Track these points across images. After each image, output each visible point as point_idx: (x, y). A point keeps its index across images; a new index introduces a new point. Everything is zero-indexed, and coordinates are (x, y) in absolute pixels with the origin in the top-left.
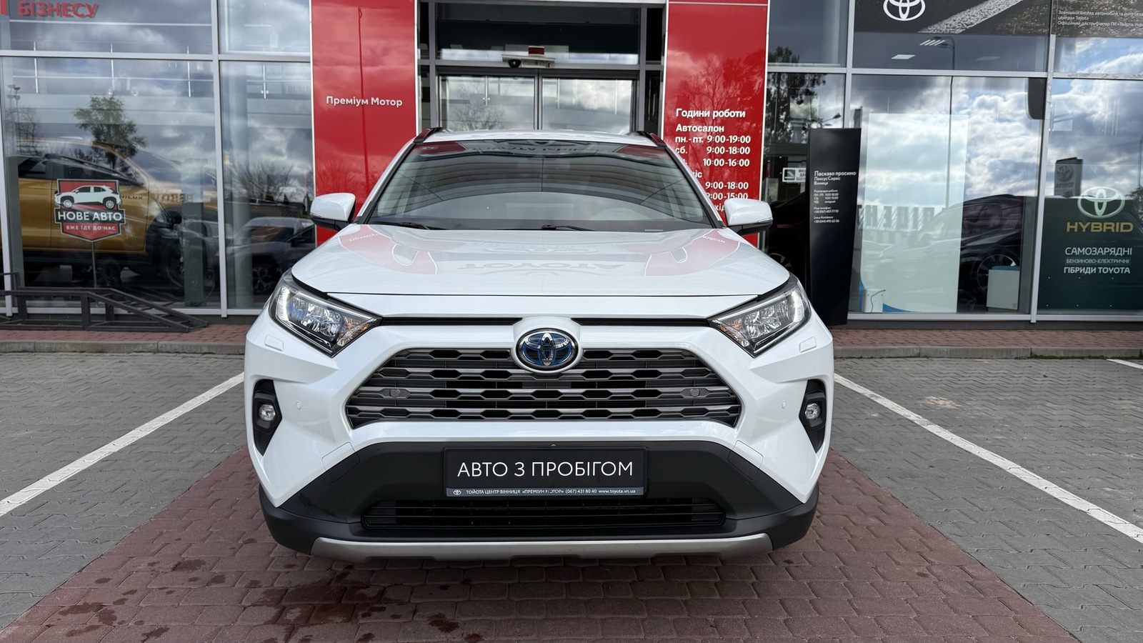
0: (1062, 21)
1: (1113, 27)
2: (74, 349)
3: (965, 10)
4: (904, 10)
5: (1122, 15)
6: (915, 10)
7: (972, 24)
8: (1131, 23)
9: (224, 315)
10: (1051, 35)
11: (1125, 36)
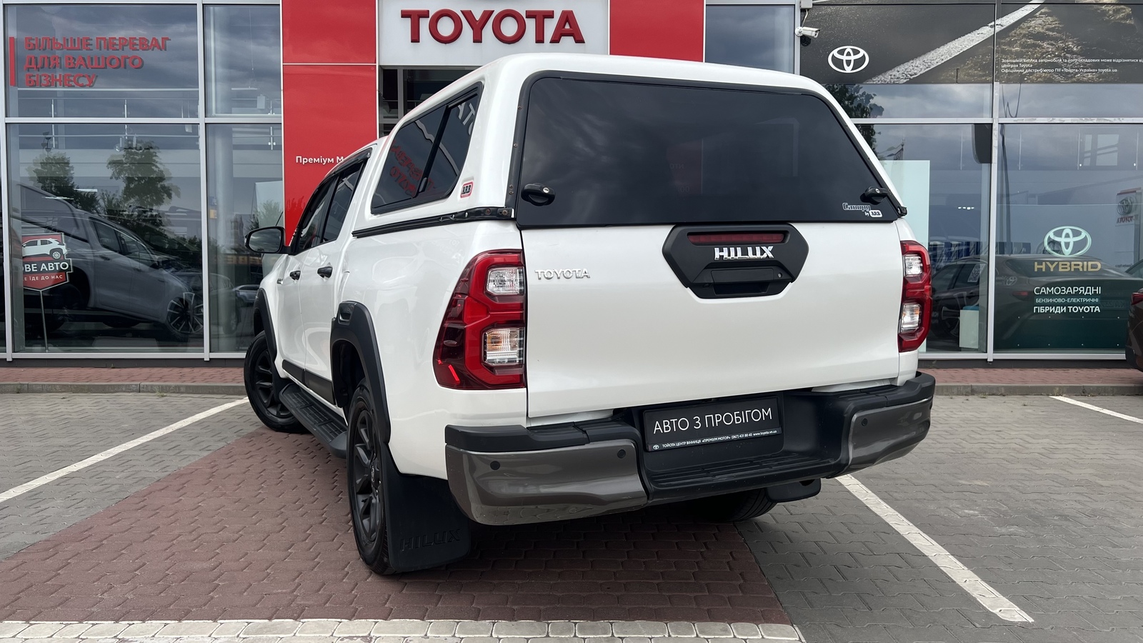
0: (1005, 68)
1: (1057, 73)
2: (63, 390)
3: (908, 61)
4: (848, 62)
5: (1066, 61)
6: (859, 63)
7: (915, 74)
8: (1075, 68)
9: (207, 359)
10: (995, 83)
11: (1070, 81)
